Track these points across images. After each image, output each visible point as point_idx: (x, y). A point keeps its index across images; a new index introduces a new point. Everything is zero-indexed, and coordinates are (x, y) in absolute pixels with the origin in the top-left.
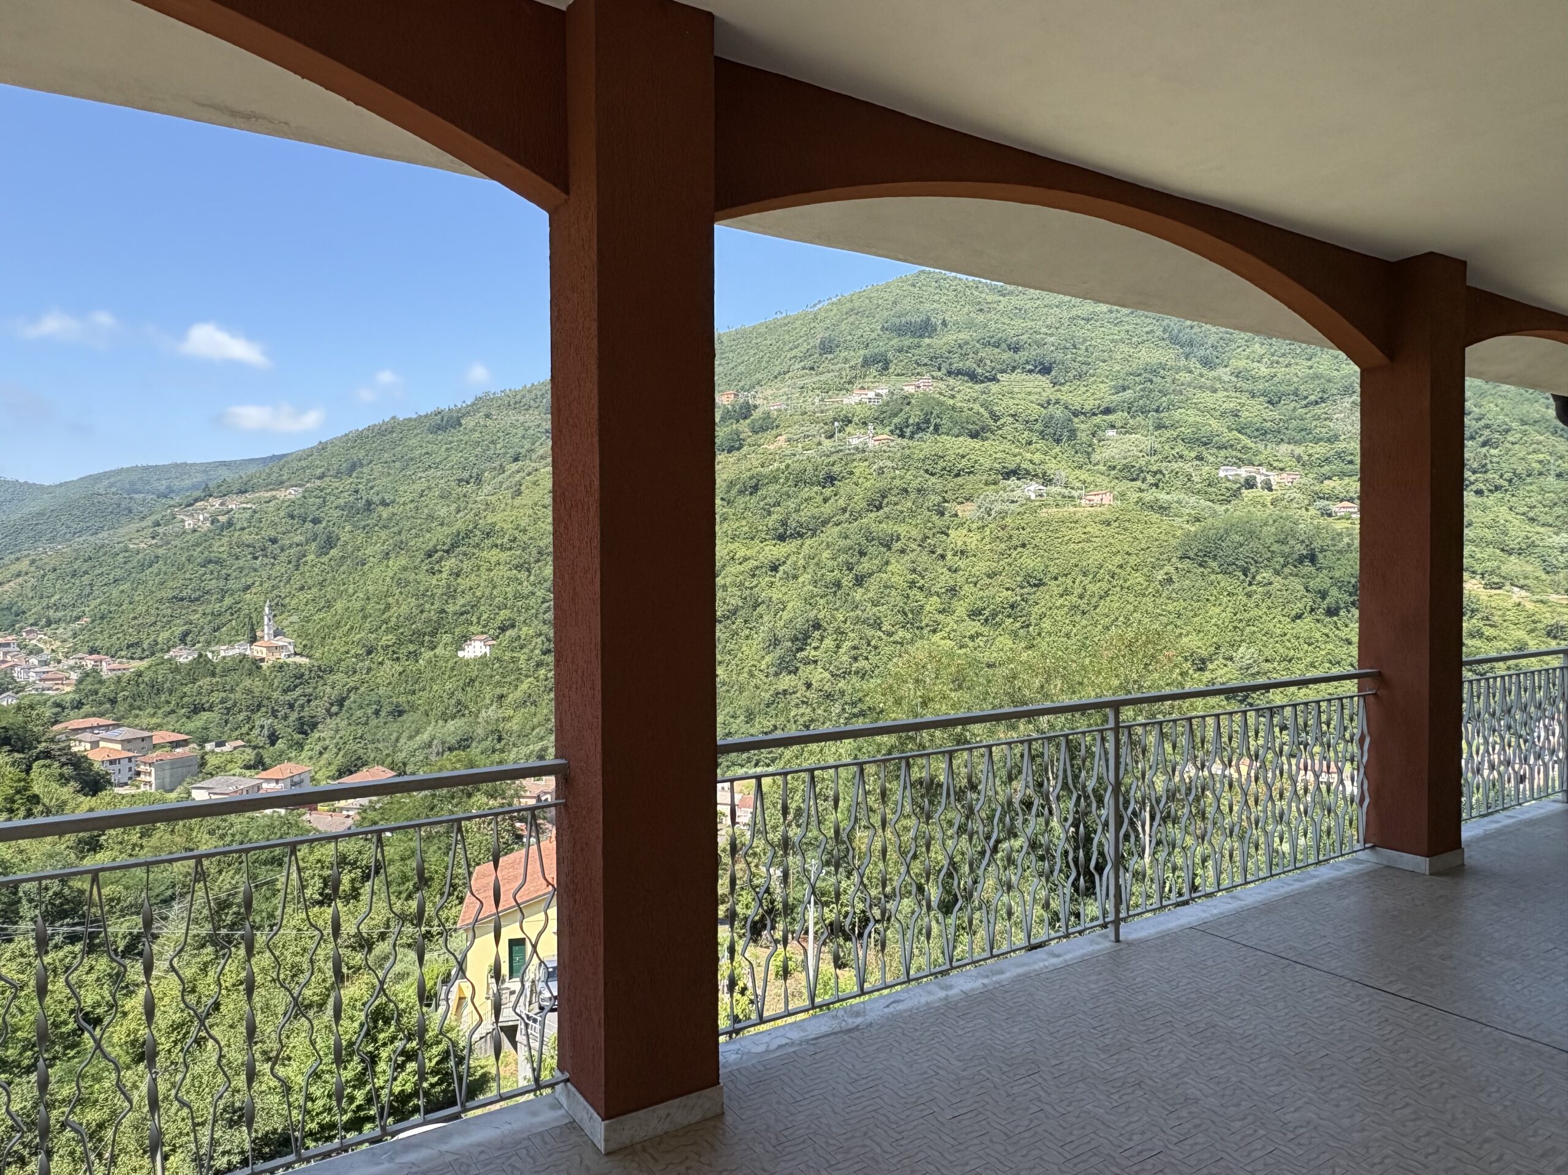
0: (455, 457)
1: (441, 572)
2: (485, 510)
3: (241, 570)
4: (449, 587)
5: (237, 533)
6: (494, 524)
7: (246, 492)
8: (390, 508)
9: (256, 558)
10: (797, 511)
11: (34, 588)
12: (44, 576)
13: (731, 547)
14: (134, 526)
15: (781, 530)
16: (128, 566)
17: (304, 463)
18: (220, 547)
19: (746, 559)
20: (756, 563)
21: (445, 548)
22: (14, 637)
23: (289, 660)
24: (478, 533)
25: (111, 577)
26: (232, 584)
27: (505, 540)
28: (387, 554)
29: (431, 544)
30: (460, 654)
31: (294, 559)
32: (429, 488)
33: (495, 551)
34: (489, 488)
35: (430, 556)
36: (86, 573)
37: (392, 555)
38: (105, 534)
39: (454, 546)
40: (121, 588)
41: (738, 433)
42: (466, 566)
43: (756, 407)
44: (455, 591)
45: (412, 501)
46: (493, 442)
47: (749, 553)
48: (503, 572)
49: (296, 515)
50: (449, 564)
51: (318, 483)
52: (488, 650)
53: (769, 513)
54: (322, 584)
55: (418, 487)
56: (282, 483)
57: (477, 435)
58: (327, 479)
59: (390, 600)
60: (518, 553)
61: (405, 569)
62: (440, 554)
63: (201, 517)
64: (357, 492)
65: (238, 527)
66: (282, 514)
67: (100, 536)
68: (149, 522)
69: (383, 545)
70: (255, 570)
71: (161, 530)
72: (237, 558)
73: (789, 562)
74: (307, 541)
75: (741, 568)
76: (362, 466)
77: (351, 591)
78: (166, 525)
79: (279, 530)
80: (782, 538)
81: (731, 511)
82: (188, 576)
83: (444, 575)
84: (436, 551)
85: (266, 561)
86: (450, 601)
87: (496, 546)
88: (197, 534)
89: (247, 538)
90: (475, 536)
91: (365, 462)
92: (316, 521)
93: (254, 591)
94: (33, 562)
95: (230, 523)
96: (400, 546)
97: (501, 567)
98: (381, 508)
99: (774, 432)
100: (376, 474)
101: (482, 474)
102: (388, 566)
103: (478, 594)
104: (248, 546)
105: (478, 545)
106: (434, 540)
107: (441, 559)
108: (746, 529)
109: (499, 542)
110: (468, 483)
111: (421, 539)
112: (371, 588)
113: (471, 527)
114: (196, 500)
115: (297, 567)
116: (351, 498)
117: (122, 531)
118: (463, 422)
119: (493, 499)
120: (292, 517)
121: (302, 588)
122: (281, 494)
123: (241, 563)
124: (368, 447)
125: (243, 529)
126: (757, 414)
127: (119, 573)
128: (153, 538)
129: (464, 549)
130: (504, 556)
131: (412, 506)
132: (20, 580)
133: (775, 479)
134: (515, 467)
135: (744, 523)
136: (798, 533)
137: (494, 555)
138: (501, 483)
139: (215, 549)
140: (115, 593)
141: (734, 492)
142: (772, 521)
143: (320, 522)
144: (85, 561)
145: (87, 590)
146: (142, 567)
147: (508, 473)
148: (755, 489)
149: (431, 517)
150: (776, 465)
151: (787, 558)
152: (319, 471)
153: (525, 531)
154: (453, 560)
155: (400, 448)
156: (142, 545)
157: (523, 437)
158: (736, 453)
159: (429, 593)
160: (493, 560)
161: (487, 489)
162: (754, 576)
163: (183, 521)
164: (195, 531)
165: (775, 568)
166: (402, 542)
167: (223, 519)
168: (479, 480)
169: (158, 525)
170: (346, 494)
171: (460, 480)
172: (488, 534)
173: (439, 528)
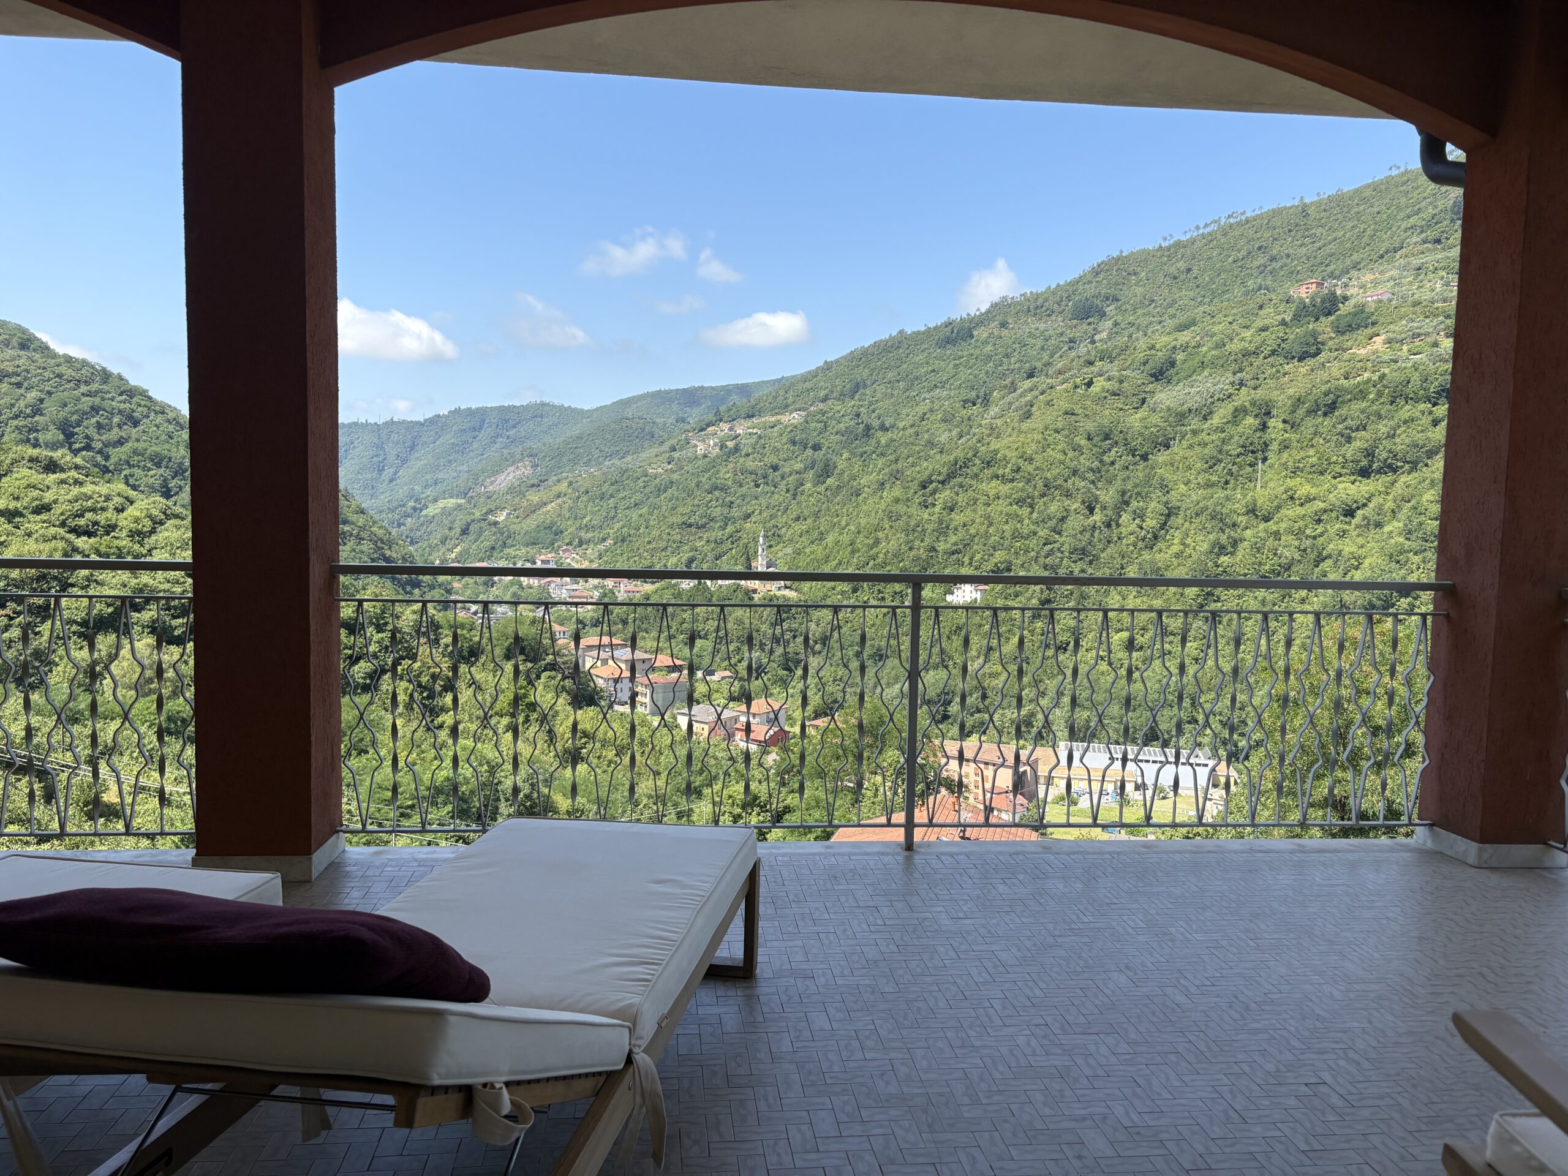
0: (964, 374)
1: (934, 505)
2: (989, 436)
3: (743, 497)
4: (941, 522)
5: (742, 460)
6: (996, 452)
7: (753, 416)
8: (889, 434)
9: (757, 486)
10: (1391, 436)
11: (570, 509)
12: (578, 498)
13: (1290, 483)
14: (654, 451)
15: (1364, 463)
16: (648, 490)
17: (808, 385)
18: (725, 474)
19: (1309, 500)
20: (1322, 505)
21: (940, 478)
22: (553, 555)
23: (779, 593)
24: (977, 462)
25: (633, 500)
26: (735, 512)
27: (1007, 470)
28: (883, 484)
29: (927, 473)
30: (949, 598)
31: (792, 488)
32: (931, 411)
33: (994, 483)
34: (996, 410)
35: (924, 487)
36: (612, 496)
37: (888, 486)
38: (629, 458)
39: (951, 476)
40: (640, 512)
41: (1314, 334)
42: (961, 499)
43: (1346, 298)
44: (947, 527)
45: (912, 426)
46: (1007, 356)
47: (1314, 491)
48: (1002, 506)
49: (798, 442)
50: (945, 496)
51: (821, 406)
52: (978, 595)
53: (1349, 440)
54: (817, 515)
55: (921, 409)
56: (787, 406)
57: (989, 348)
58: (830, 402)
59: (880, 534)
60: (1021, 484)
61: (897, 501)
62: (934, 485)
63: (711, 443)
64: (858, 415)
65: (743, 453)
66: (784, 440)
67: (625, 460)
68: (666, 446)
69: (878, 474)
70: (756, 498)
71: (676, 455)
72: (741, 486)
73: (1371, 505)
74: (805, 469)
75: (1300, 511)
76: (865, 386)
77: (843, 523)
78: (681, 450)
79: (781, 457)
80: (1365, 473)
81: (1294, 437)
82: (696, 502)
83: (937, 509)
84: (931, 482)
85: (767, 489)
86: (942, 538)
87: (997, 477)
88: (707, 460)
89: (750, 464)
90: (974, 465)
91: (868, 382)
92: (816, 447)
93: (753, 519)
94: (570, 484)
95: (737, 449)
96: (896, 476)
97: (1001, 501)
98: (879, 434)
99: (1370, 331)
100: (879, 395)
101: (991, 393)
102: (881, 498)
103: (972, 531)
104: (751, 473)
105: (976, 476)
106: (931, 467)
107: (934, 492)
108: (1314, 460)
109: (1000, 472)
110: (974, 405)
111: (918, 469)
112: (863, 522)
113: (970, 455)
114: (708, 425)
115: (795, 496)
116: (852, 423)
117: (644, 455)
118: (975, 333)
119: (999, 422)
120: (794, 443)
121: (798, 519)
122: (785, 418)
123: (744, 489)
124: (872, 366)
125: (748, 455)
126: (1344, 309)
127: (638, 497)
128: (669, 463)
129: (959, 480)
130: (1005, 489)
131: (912, 431)
132: (560, 501)
133: (1362, 395)
134: (1028, 384)
135: (1311, 452)
136: (1390, 466)
137: (993, 487)
138: (1010, 404)
139: (721, 475)
140: (635, 517)
141: (1301, 412)
142: (1351, 451)
143: (820, 449)
144: (612, 484)
145: (612, 513)
146: (660, 490)
147: (1019, 392)
148: (1332, 407)
149: (931, 444)
150: (1366, 375)
151: (1369, 500)
152: (822, 393)
153: (1031, 460)
154: (948, 492)
155: (905, 366)
156: (660, 470)
157: (1042, 348)
158: (1310, 362)
159: (919, 529)
160: (992, 493)
161: (994, 410)
162: (1319, 521)
163: (696, 446)
164: (705, 456)
165: (1350, 513)
166: (898, 472)
167: (730, 444)
168: (986, 401)
169: (675, 450)
170: (847, 418)
171: (965, 401)
172: (988, 463)
173: (938, 457)
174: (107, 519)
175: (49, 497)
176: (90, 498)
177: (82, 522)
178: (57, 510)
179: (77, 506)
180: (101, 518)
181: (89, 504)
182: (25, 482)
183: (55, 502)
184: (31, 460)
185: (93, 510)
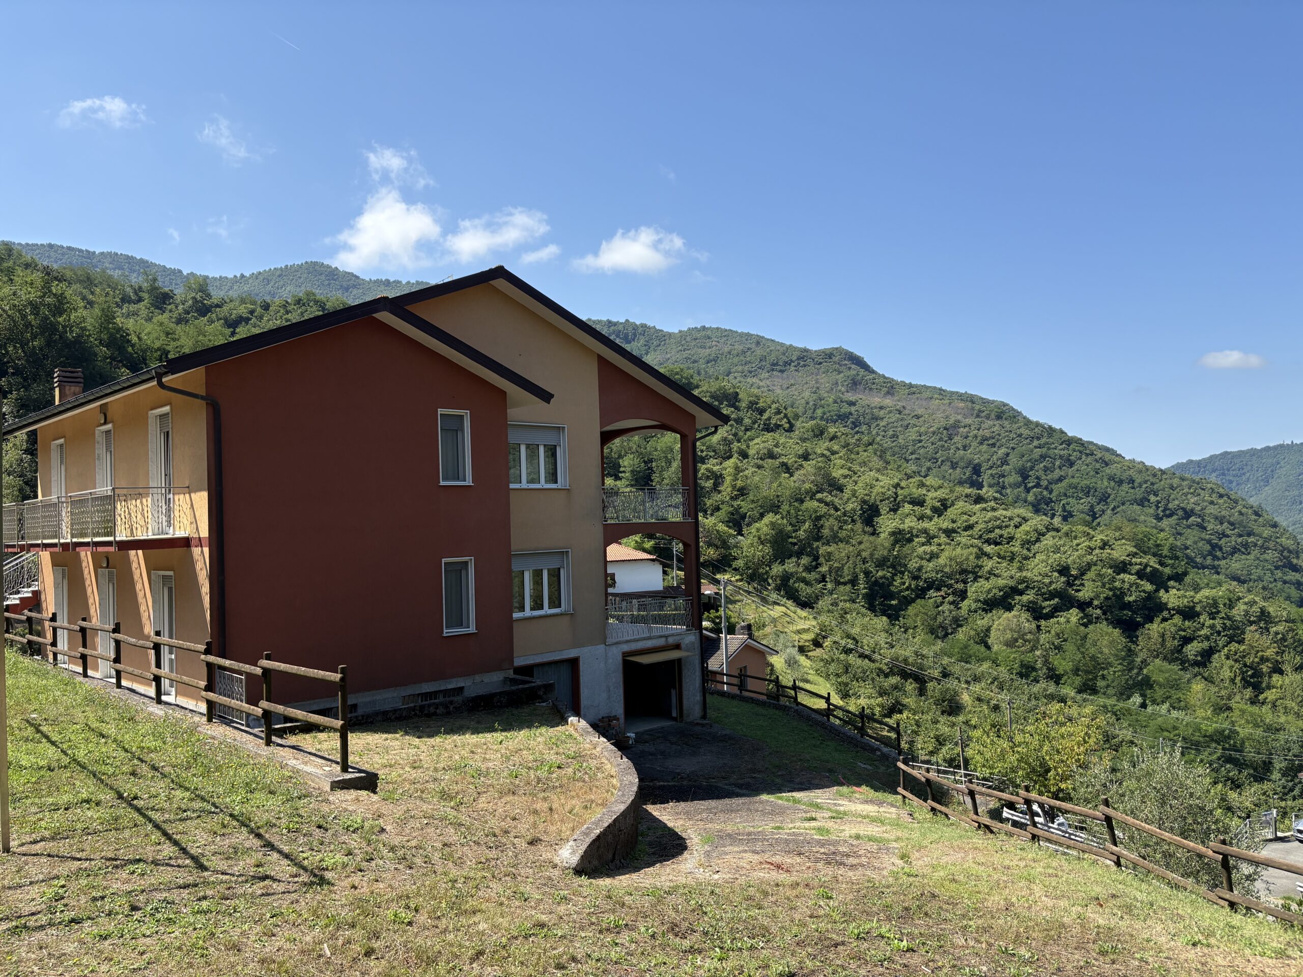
174: (1009, 533)
175: (973, 519)
176: (999, 519)
177: (992, 535)
178: (977, 529)
179: (990, 525)
180: (1005, 533)
181: (998, 522)
182: (960, 511)
183: (977, 523)
184: (967, 496)
185: (1000, 527)
